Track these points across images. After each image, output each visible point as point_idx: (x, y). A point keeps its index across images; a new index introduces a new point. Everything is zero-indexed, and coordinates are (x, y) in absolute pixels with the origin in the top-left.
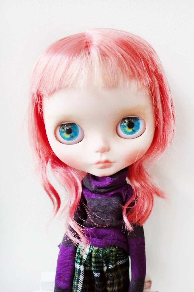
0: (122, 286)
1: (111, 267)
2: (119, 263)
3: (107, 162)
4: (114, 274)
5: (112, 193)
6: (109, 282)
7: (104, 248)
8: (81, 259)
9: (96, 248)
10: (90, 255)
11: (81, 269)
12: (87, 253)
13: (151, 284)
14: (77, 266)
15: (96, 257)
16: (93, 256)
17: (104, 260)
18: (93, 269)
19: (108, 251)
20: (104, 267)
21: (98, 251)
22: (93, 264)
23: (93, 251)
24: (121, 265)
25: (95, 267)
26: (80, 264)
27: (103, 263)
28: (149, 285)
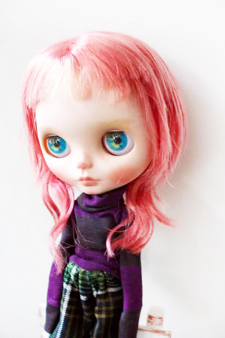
0: (112, 316)
1: (100, 293)
2: (111, 290)
3: (88, 179)
4: (103, 301)
5: (102, 213)
6: (97, 308)
7: (91, 271)
8: (69, 279)
9: (83, 270)
10: (76, 276)
11: (67, 289)
12: (74, 274)
13: (162, 321)
14: (65, 285)
15: (83, 279)
16: (80, 277)
17: (93, 284)
18: (80, 291)
19: (94, 275)
20: (93, 291)
21: (84, 273)
22: (80, 286)
23: (80, 272)
24: (112, 293)
25: (82, 290)
26: (67, 283)
27: (91, 287)
28: (160, 322)
